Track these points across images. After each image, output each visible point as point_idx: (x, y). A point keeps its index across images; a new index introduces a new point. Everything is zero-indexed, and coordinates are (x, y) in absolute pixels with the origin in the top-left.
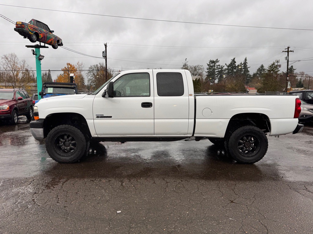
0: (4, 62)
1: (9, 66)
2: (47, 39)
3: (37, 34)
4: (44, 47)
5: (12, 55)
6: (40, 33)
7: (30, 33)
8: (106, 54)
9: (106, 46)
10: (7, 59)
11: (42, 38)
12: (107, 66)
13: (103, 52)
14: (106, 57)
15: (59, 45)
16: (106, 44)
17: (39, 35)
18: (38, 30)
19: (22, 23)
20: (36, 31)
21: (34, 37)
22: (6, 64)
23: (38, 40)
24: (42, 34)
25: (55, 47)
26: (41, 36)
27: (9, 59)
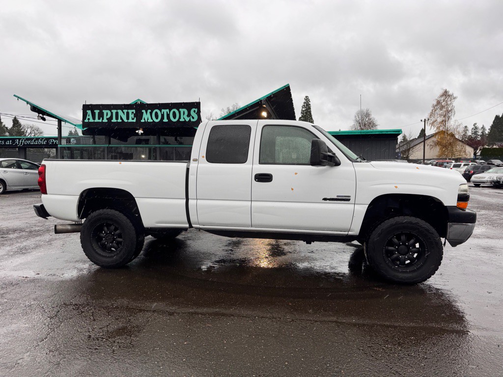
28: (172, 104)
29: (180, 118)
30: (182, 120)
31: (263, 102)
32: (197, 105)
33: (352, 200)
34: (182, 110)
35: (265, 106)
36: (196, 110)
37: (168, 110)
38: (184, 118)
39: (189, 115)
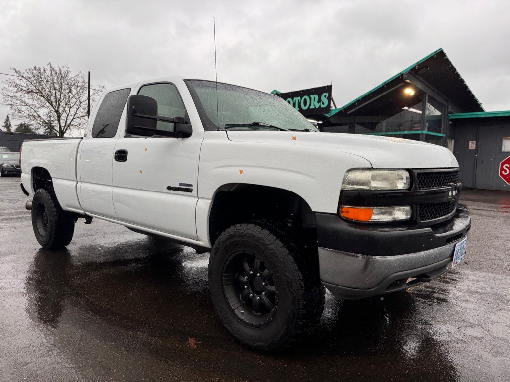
28: (303, 91)
29: (310, 105)
30: (312, 107)
31: (404, 76)
32: (328, 89)
33: (194, 193)
34: (312, 96)
35: (408, 81)
36: (327, 94)
37: (299, 98)
38: (314, 105)
39: (319, 101)
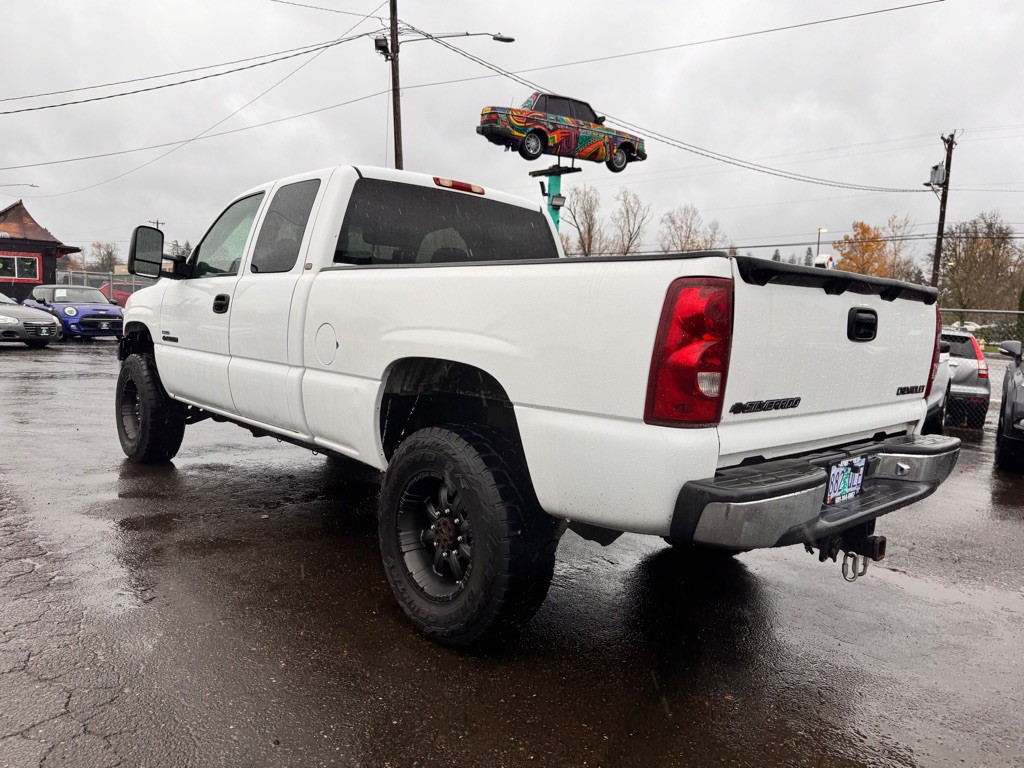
0: (666, 231)
1: (676, 241)
2: (576, 145)
3: (542, 135)
4: (572, 170)
5: (686, 210)
6: (551, 131)
7: (516, 133)
8: (948, 175)
9: (950, 143)
10: (673, 222)
11: (561, 143)
12: (946, 220)
13: (936, 168)
14: (945, 185)
15: (631, 159)
16: (952, 136)
17: (547, 137)
18: (545, 123)
19: (493, 108)
20: (537, 127)
21: (533, 144)
22: (670, 238)
23: (547, 150)
24: (559, 131)
25: (613, 167)
26: (554, 139)
27: (679, 223)
